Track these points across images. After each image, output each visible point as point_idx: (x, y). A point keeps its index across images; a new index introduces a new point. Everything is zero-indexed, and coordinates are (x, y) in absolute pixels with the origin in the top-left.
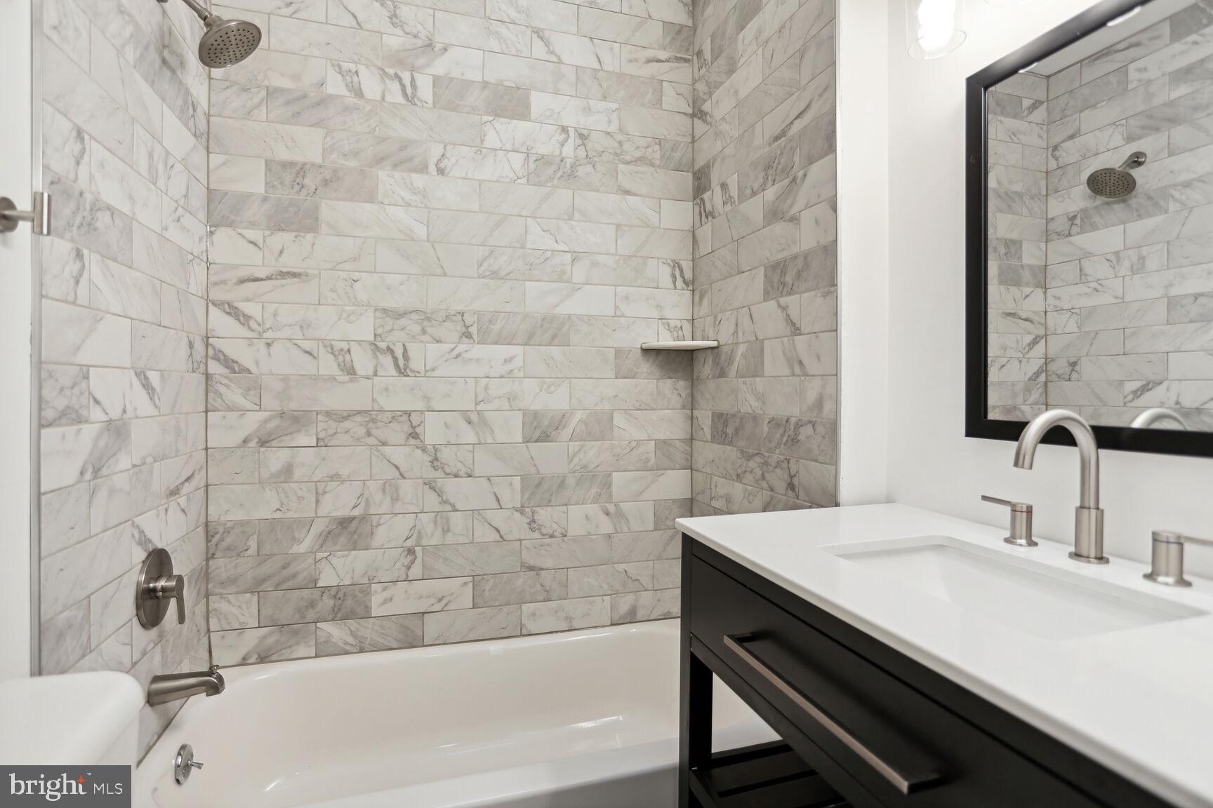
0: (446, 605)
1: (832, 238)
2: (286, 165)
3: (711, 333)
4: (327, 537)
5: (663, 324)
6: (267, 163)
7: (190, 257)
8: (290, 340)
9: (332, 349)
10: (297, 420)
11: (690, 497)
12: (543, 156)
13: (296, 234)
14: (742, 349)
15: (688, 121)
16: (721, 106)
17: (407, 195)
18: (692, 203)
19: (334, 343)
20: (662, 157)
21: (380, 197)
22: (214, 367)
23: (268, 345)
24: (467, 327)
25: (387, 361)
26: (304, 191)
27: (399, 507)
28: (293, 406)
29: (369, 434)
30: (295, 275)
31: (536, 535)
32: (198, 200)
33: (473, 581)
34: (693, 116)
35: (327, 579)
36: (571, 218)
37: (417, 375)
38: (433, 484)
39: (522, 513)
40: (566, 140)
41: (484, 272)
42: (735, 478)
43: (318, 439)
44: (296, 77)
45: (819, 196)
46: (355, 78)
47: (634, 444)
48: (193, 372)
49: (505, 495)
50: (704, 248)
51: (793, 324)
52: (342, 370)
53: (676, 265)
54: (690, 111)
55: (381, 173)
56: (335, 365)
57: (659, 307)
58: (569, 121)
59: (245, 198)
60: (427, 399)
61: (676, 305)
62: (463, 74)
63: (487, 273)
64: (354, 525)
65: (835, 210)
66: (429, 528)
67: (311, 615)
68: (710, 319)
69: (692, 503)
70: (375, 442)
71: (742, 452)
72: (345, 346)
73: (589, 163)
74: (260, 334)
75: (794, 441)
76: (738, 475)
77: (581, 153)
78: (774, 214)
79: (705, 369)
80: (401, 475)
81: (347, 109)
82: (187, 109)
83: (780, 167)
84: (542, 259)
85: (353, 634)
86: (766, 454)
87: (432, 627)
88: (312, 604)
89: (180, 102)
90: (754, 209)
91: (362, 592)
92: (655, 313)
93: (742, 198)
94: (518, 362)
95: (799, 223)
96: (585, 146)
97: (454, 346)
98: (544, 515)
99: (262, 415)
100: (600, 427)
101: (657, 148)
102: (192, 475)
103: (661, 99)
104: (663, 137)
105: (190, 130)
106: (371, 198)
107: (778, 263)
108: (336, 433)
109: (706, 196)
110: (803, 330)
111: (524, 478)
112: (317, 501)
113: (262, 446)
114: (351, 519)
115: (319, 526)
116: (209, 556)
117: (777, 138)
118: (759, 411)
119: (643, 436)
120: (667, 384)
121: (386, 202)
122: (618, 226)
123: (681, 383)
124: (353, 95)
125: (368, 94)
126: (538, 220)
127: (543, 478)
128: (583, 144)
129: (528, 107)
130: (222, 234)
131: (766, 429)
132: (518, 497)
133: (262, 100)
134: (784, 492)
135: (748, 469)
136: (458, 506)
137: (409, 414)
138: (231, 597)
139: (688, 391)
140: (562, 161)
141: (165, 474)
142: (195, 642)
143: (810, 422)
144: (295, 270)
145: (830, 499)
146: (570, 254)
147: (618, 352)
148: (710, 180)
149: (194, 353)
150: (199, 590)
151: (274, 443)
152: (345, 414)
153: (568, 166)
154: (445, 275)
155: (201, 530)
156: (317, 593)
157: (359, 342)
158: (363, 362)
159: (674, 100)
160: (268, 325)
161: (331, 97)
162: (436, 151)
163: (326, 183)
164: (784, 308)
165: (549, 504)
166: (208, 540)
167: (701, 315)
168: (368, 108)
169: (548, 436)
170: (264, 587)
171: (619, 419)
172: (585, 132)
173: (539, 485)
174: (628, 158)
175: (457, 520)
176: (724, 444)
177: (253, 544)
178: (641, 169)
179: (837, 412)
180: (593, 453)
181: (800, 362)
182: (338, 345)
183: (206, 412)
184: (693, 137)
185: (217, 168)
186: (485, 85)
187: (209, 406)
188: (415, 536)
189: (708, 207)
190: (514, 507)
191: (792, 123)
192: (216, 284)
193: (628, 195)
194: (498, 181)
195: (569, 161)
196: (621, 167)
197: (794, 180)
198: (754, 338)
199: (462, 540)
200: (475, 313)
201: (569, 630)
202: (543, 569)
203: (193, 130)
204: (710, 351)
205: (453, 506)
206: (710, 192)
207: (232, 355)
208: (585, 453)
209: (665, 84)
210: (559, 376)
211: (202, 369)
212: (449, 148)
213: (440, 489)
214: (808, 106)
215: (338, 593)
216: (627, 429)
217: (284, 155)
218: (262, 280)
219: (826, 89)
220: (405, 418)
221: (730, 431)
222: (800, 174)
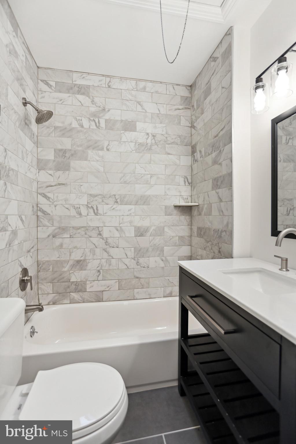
0: (110, 289)
1: (230, 171)
2: (60, 150)
3: (197, 200)
4: (73, 266)
5: (181, 197)
6: (55, 150)
7: (33, 180)
8: (62, 204)
9: (74, 207)
10: (64, 229)
11: (190, 255)
12: (141, 143)
13: (63, 171)
14: (206, 206)
15: (189, 129)
16: (199, 125)
17: (98, 158)
18: (191, 157)
19: (75, 205)
20: (181, 141)
21: (89, 159)
22: (40, 213)
23: (55, 206)
24: (116, 200)
25: (91, 211)
26: (66, 158)
27: (95, 257)
28: (63, 225)
29: (86, 234)
30: (63, 184)
31: (139, 267)
32: (35, 163)
33: (119, 281)
34: (191, 127)
35: (73, 279)
36: (150, 163)
37: (101, 215)
38: (106, 250)
39: (134, 260)
40: (148, 138)
41: (122, 181)
42: (204, 249)
43: (70, 235)
44: (63, 123)
45: (227, 157)
46: (81, 122)
47: (171, 237)
48: (34, 215)
49: (129, 254)
50: (195, 172)
51: (220, 198)
52: (77, 214)
53: (186, 178)
54: (190, 125)
55: (89, 151)
56: (75, 212)
57: (180, 192)
58: (149, 131)
59: (48, 161)
60: (104, 222)
61: (186, 191)
62: (114, 118)
63: (123, 182)
64: (82, 262)
65: (232, 162)
66: (105, 264)
67: (68, 290)
68: (196, 196)
69: (191, 257)
70: (88, 236)
71: (206, 240)
72: (78, 206)
73: (156, 145)
74: (53, 203)
75: (220, 237)
76: (204, 248)
77: (153, 141)
78: (215, 162)
79: (195, 212)
80: (96, 247)
81: (79, 132)
82: (32, 136)
83: (216, 146)
84: (140, 177)
85: (81, 297)
86: (213, 241)
87: (106, 295)
88: (69, 287)
89: (30, 134)
90: (209, 159)
91: (84, 284)
92: (178, 194)
93: (206, 156)
94: (133, 211)
95: (222, 165)
96: (155, 139)
97: (112, 205)
98: (141, 260)
99: (54, 228)
100: (160, 231)
101: (179, 138)
102: (34, 246)
103: (180, 122)
104: (181, 135)
105: (32, 142)
106: (86, 160)
107: (216, 178)
108: (76, 233)
109: (195, 154)
110: (223, 200)
111: (135, 248)
112: (70, 255)
113: (53, 238)
114: (81, 261)
115: (71, 263)
116: (38, 271)
117: (215, 137)
118: (210, 227)
119: (174, 235)
120: (183, 218)
121: (90, 160)
122: (166, 165)
123: (187, 217)
124: (80, 127)
125: (85, 126)
126: (139, 164)
127: (141, 248)
128: (154, 139)
129: (136, 127)
130: (42, 172)
131: (212, 233)
132: (133, 255)
133: (53, 130)
134: (217, 254)
135: (207, 246)
136: (114, 257)
137: (98, 227)
138: (45, 284)
139: (190, 220)
140: (147, 144)
141: (27, 246)
142: (35, 297)
143: (225, 231)
144: (63, 183)
145: (230, 256)
146: (150, 175)
147: (166, 207)
148: (196, 149)
149: (34, 210)
150: (36, 281)
151: (57, 237)
152: (78, 228)
153: (149, 146)
154: (109, 183)
155: (36, 263)
156: (70, 283)
157: (83, 205)
158: (84, 211)
159: (185, 122)
160: (55, 200)
161: (74, 128)
162: (106, 144)
163: (72, 155)
164: (218, 193)
165: (143, 257)
166: (38, 266)
167: (194, 194)
168: (85, 131)
169: (143, 235)
170: (55, 281)
171: (166, 229)
172: (155, 135)
173: (140, 250)
174: (169, 142)
175: (113, 261)
176: (200, 238)
177: (51, 268)
178: (173, 146)
179: (232, 227)
180: (158, 240)
181: (222, 211)
182: (76, 206)
183: (37, 227)
184: (191, 134)
185: (40, 152)
186: (122, 121)
187: (38, 225)
188: (100, 266)
189: (196, 158)
190: (132, 258)
191: (220, 132)
192: (40, 188)
193: (169, 155)
194: (126, 152)
195: (149, 144)
196: (167, 146)
197: (220, 151)
198: (209, 203)
199: (115, 268)
200: (119, 195)
201: (150, 298)
202: (141, 278)
203: (33, 142)
204: (196, 206)
205: (112, 257)
206: (196, 153)
207: (45, 209)
208: (155, 240)
209: (181, 117)
210: (146, 215)
211: (36, 214)
212: (110, 142)
213: (108, 252)
214: (224, 127)
215: (76, 284)
216: (169, 232)
217: (60, 147)
218: (53, 186)
219: (229, 122)
220: (97, 229)
221: (202, 233)
222: (222, 149)
